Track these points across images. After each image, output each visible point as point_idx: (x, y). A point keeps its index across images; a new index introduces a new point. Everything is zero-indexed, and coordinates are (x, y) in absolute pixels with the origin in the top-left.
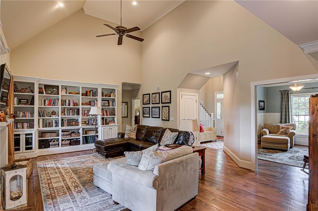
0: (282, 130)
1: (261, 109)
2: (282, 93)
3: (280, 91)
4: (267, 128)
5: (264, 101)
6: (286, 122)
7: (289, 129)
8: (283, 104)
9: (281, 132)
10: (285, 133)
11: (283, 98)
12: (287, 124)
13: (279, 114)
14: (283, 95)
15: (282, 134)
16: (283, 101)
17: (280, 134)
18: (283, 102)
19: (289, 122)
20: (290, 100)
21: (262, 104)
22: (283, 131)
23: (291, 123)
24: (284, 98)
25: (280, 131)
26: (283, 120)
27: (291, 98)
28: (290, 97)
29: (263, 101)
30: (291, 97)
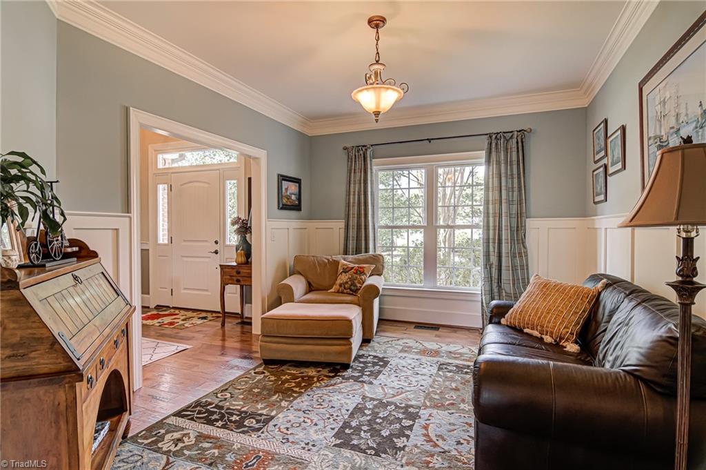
0: (343, 278)
1: (284, 207)
2: (351, 154)
3: (345, 149)
4: (301, 274)
5: (300, 180)
6: (358, 251)
7: (362, 273)
8: (352, 190)
9: (340, 286)
10: (351, 290)
11: (351, 170)
12: (362, 256)
13: (341, 224)
14: (352, 162)
15: (342, 293)
16: (352, 182)
17: (338, 292)
18: (352, 185)
19: (367, 251)
20: (372, 176)
21: (292, 188)
22: (347, 283)
23: (371, 252)
24: (354, 172)
25: (338, 282)
26: (352, 245)
27: (374, 171)
28: (371, 169)
29: (297, 181)
30: (375, 168)
